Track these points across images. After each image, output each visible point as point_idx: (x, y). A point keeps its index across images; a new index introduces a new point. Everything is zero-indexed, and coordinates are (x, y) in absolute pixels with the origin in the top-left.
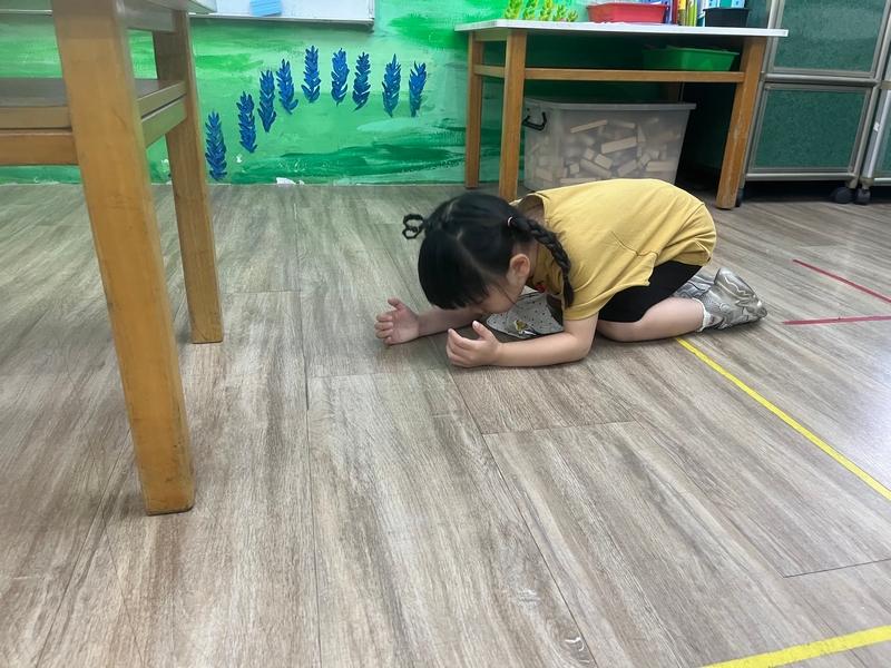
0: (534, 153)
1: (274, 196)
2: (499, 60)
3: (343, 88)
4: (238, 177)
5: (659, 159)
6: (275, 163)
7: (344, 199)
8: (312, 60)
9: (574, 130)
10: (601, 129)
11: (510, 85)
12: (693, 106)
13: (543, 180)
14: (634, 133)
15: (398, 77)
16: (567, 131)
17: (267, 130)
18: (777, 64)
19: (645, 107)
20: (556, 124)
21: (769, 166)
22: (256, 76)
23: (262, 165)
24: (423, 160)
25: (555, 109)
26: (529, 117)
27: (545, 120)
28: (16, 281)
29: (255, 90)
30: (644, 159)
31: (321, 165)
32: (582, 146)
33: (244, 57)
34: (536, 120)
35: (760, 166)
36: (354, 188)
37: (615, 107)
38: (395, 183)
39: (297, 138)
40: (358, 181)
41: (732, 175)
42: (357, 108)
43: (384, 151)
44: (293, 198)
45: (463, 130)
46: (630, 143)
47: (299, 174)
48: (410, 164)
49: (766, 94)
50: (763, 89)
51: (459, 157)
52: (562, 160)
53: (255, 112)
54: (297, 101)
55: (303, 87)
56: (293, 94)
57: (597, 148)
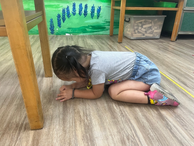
0: (126, 28)
1: (65, 38)
2: (119, 5)
3: (81, 12)
4: (57, 33)
5: (157, 29)
6: (66, 30)
7: (81, 39)
8: (74, 6)
9: (136, 22)
10: (143, 22)
11: (122, 11)
12: (166, 16)
13: (128, 34)
14: (151, 23)
15: (94, 9)
16: (135, 22)
17: (64, 22)
18: (186, 6)
19: (154, 16)
20: (132, 21)
21: (184, 31)
22: (61, 10)
23: (63, 31)
24: (100, 29)
25: (132, 17)
26: (125, 19)
27: (129, 20)
28: (4, 60)
29: (61, 13)
30: (153, 29)
31: (76, 30)
32: (138, 26)
33: (59, 5)
34: (127, 20)
35: (182, 31)
36: (84, 36)
37: (147, 16)
38: (93, 35)
39: (70, 24)
40: (85, 34)
41: (175, 33)
42: (85, 17)
43: (91, 27)
44: (70, 39)
45: (109, 22)
46: (150, 25)
47: (71, 33)
48: (97, 30)
49: (183, 13)
50: (183, 12)
51: (108, 29)
52: (133, 29)
53: (61, 18)
54: (71, 15)
55: (72, 12)
56: (70, 14)
57: (142, 27)
